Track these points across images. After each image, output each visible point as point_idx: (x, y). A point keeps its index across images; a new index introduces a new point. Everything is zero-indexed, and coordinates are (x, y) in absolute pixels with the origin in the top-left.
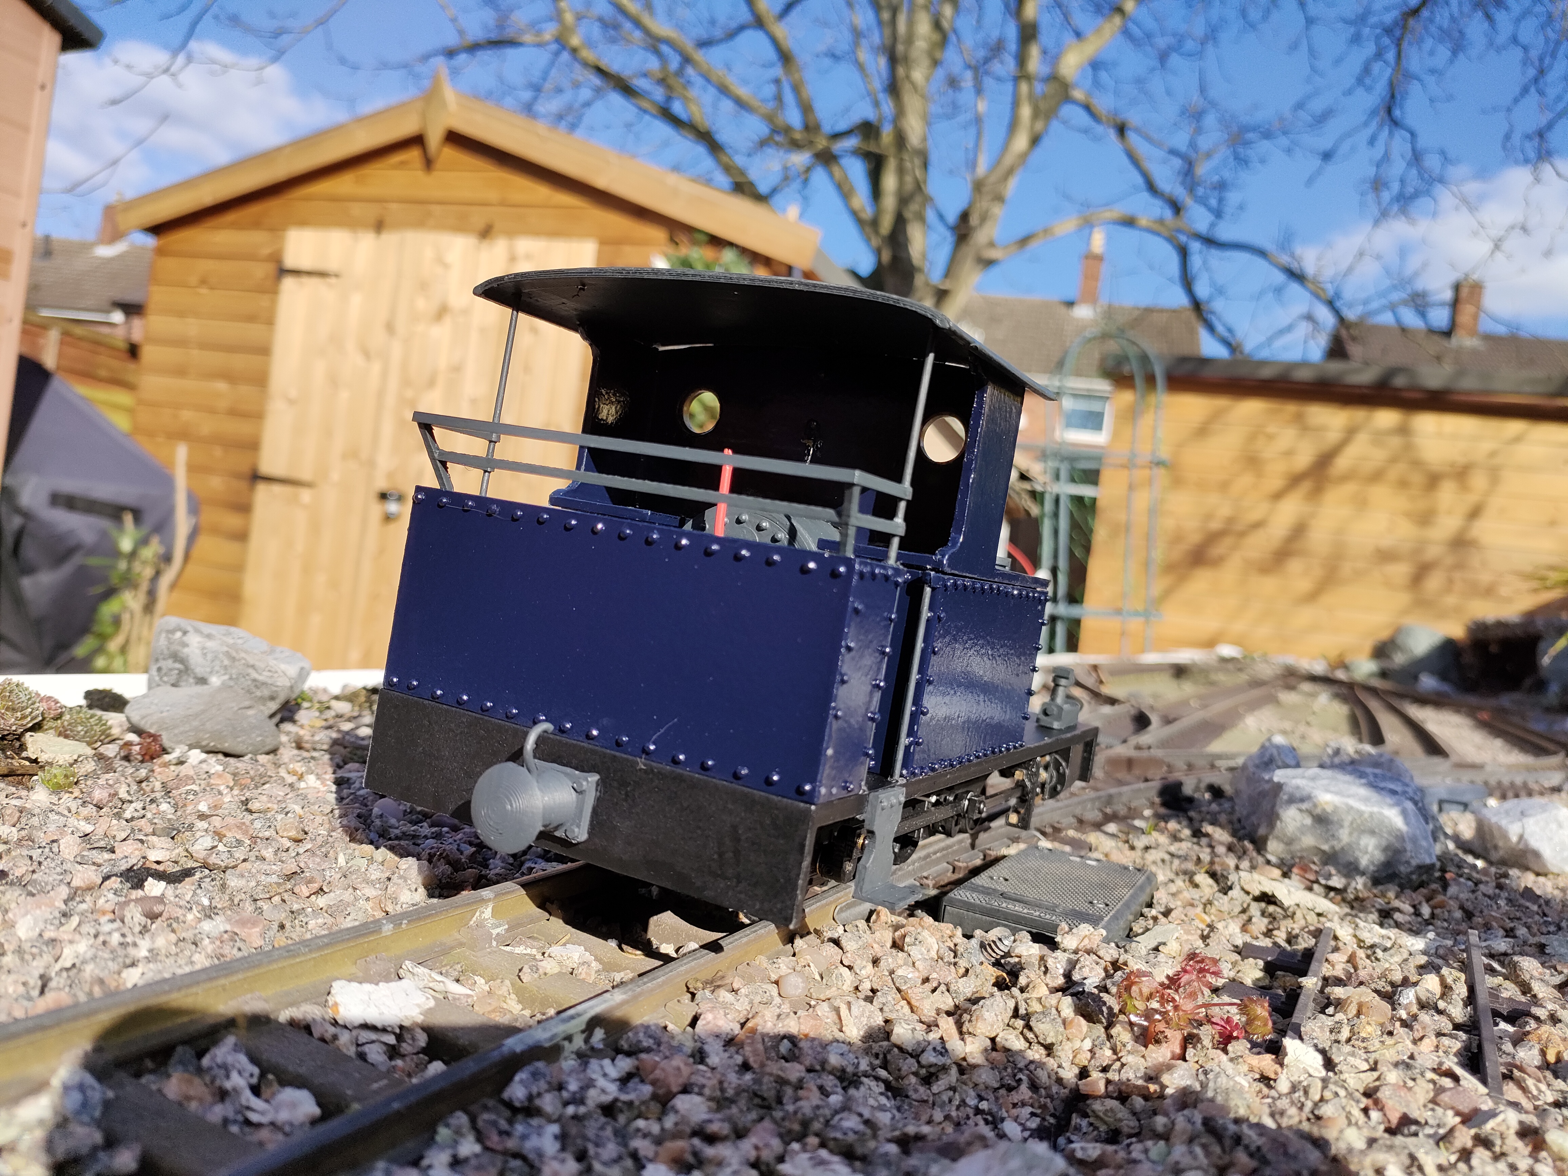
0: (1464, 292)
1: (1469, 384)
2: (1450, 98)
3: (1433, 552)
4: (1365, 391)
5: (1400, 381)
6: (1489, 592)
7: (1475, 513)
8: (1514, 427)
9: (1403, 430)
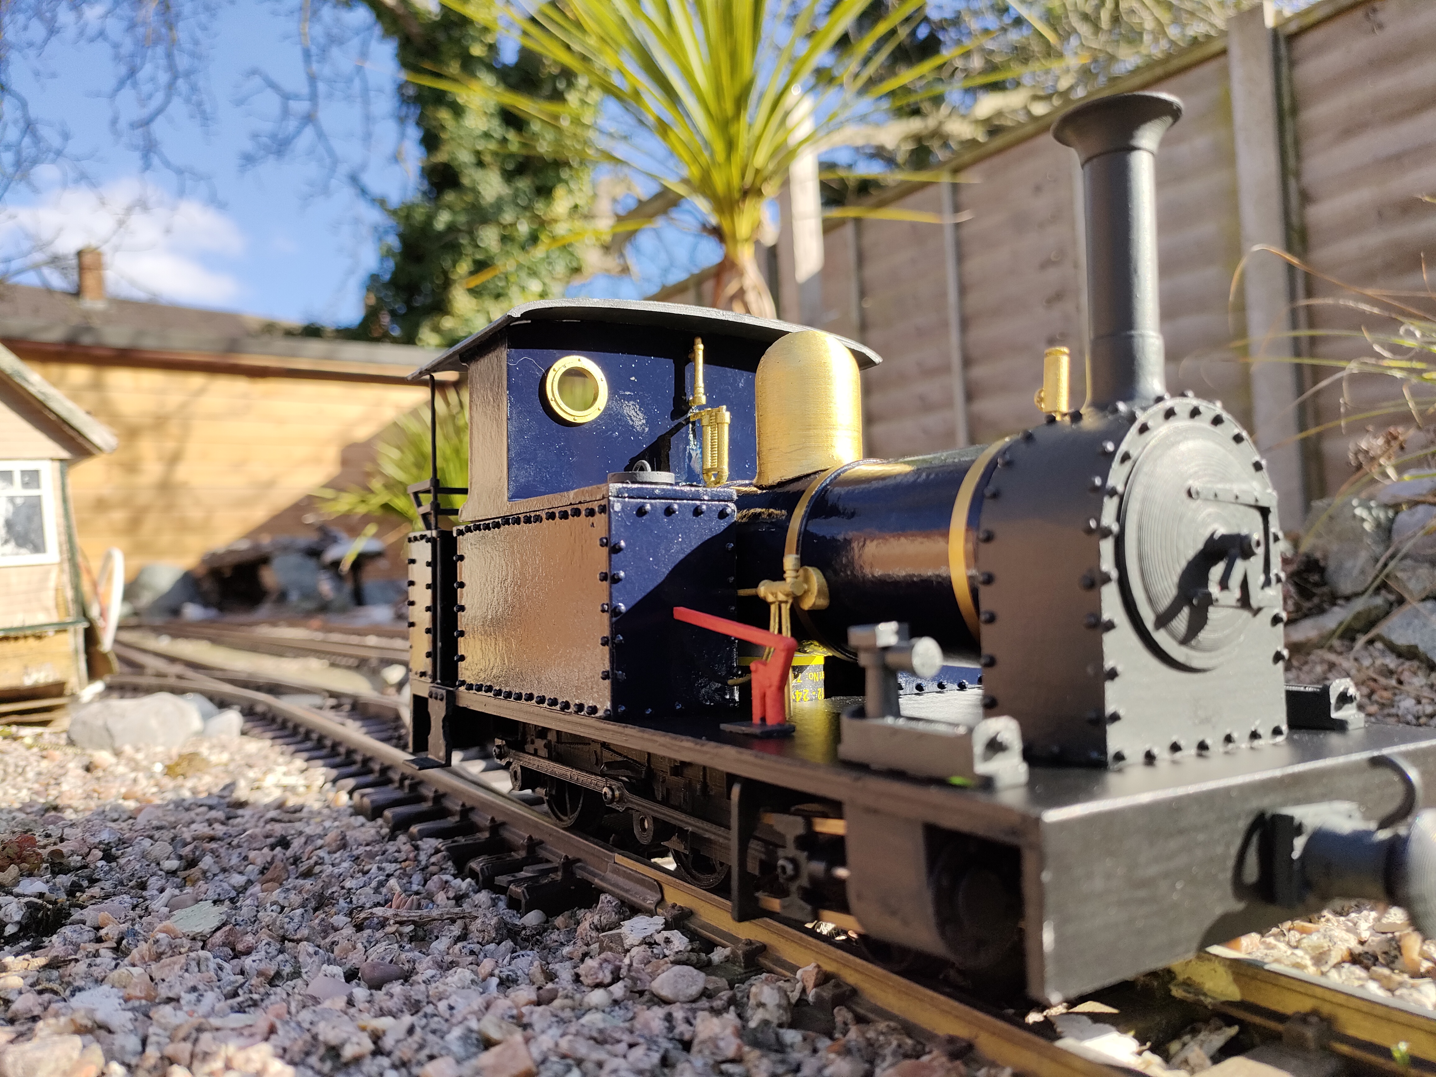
0: (88, 259)
1: (149, 343)
2: (53, 75)
3: (144, 497)
4: (59, 348)
5: (86, 340)
6: (204, 527)
7: (174, 459)
8: (196, 380)
9: (97, 386)
